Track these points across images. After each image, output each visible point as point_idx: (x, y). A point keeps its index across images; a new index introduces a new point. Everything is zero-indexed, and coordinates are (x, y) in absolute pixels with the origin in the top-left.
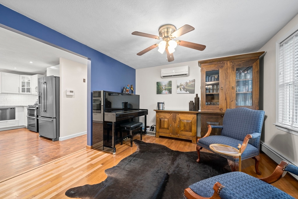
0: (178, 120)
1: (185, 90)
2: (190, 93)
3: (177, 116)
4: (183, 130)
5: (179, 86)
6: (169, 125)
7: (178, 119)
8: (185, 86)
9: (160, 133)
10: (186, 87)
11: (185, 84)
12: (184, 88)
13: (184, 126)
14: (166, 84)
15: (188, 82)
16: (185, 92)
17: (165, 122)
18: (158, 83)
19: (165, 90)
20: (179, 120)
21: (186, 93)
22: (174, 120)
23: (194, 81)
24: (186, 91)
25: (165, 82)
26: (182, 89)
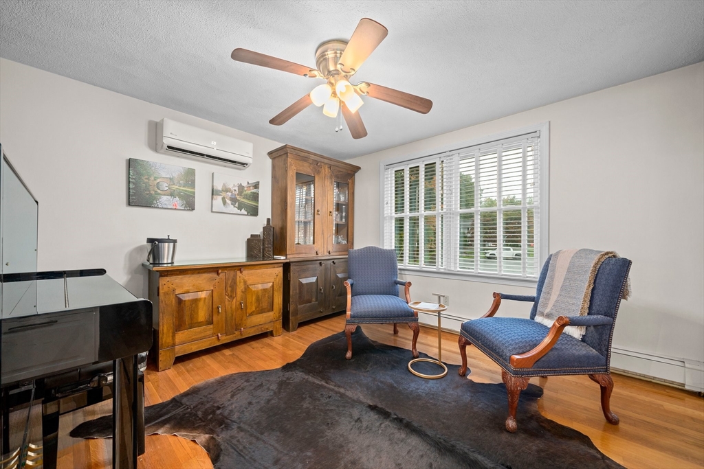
0: (240, 288)
1: (237, 205)
2: (247, 215)
3: (238, 277)
4: (254, 312)
5: (220, 192)
6: (213, 310)
7: (242, 284)
8: (237, 193)
9: (177, 348)
10: (238, 197)
11: (236, 189)
12: (234, 200)
13: (258, 300)
14: (175, 175)
15: (245, 184)
16: (236, 210)
17: (201, 304)
18: (130, 163)
19: (172, 195)
20: (243, 287)
21: (239, 212)
22: (229, 289)
23: (256, 186)
24: (240, 208)
25: (168, 167)
26: (228, 202)
